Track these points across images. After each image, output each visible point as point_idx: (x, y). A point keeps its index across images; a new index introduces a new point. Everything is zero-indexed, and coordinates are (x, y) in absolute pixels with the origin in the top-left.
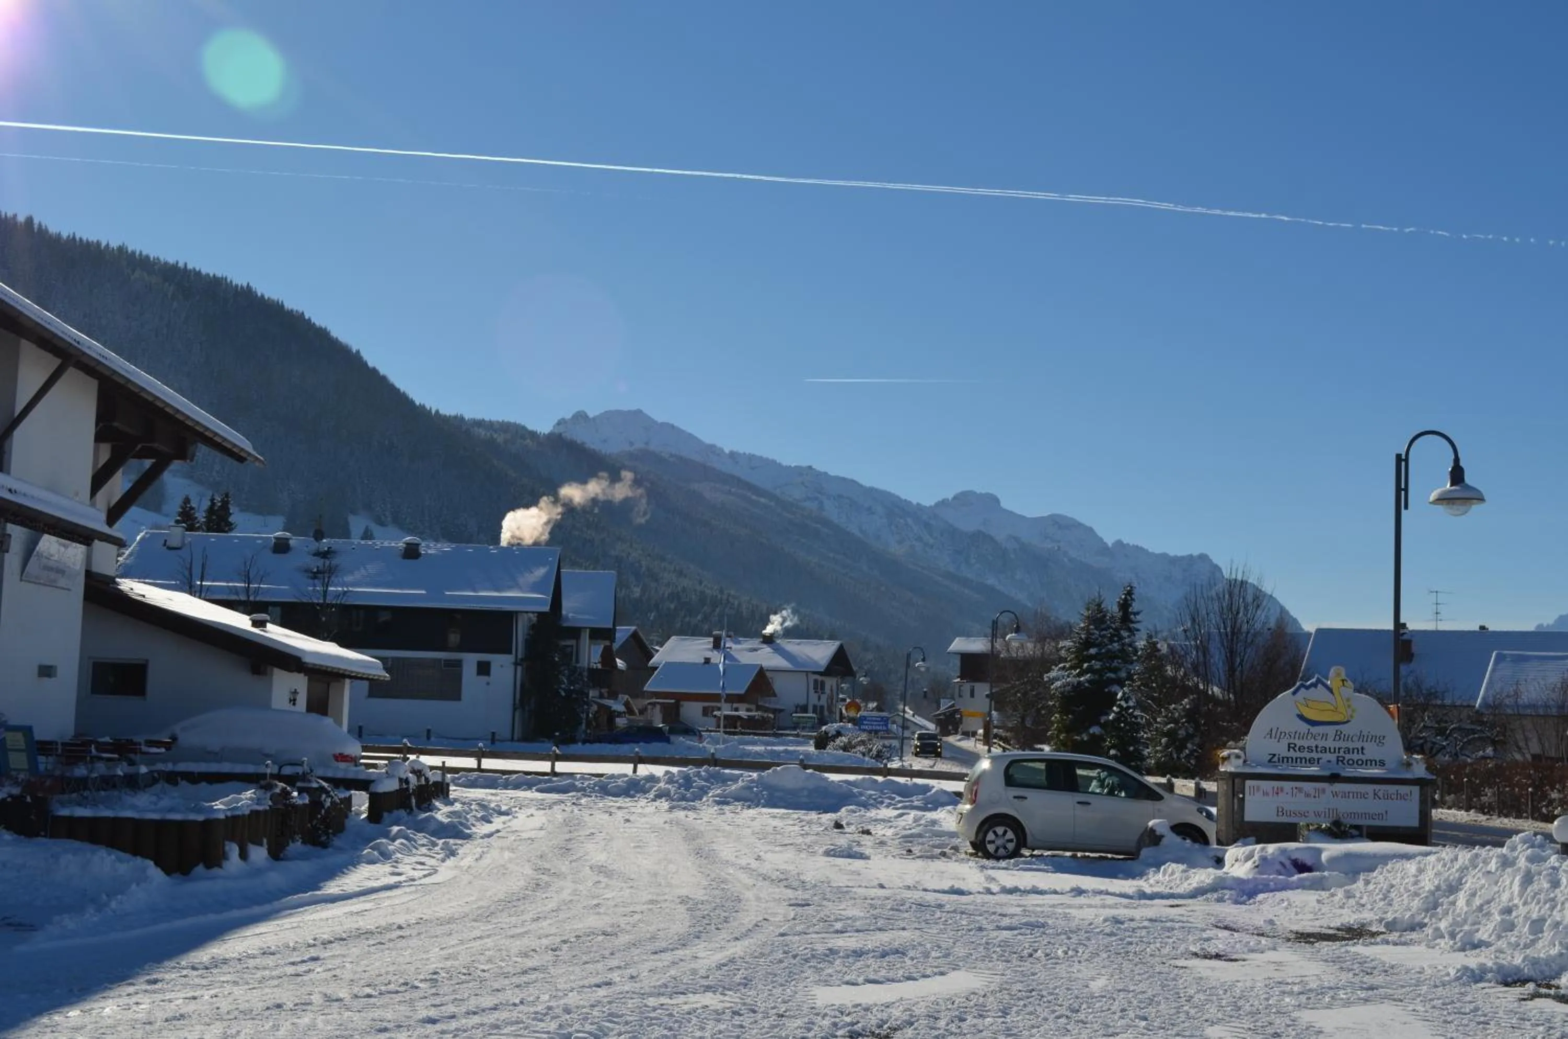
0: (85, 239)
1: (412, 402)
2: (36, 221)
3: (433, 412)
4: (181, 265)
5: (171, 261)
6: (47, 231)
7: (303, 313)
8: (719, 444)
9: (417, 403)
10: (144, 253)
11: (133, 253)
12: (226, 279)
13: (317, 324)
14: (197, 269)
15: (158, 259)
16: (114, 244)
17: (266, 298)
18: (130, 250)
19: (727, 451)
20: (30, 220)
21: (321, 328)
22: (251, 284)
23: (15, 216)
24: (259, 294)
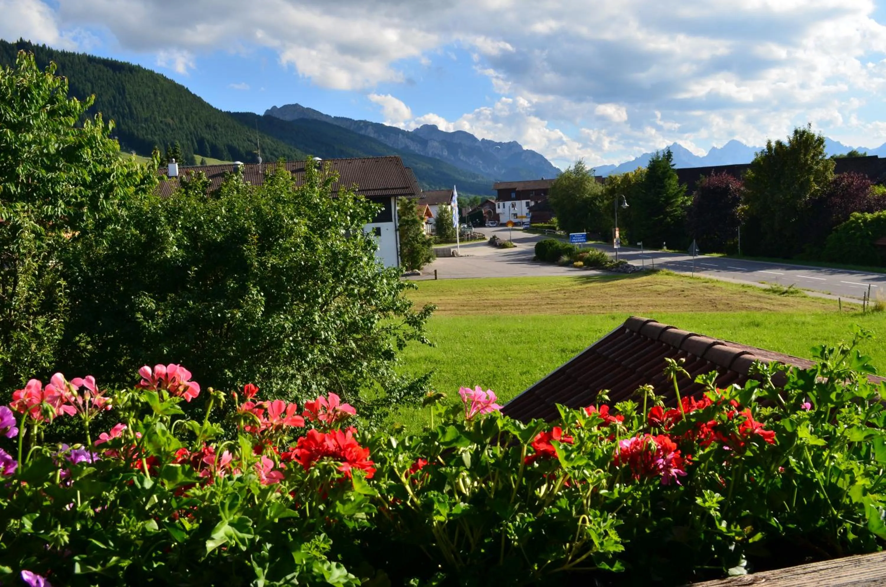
1: (211, 107)
2: (47, 46)
4: (110, 59)
5: (106, 58)
8: (329, 114)
11: (89, 56)
16: (81, 53)
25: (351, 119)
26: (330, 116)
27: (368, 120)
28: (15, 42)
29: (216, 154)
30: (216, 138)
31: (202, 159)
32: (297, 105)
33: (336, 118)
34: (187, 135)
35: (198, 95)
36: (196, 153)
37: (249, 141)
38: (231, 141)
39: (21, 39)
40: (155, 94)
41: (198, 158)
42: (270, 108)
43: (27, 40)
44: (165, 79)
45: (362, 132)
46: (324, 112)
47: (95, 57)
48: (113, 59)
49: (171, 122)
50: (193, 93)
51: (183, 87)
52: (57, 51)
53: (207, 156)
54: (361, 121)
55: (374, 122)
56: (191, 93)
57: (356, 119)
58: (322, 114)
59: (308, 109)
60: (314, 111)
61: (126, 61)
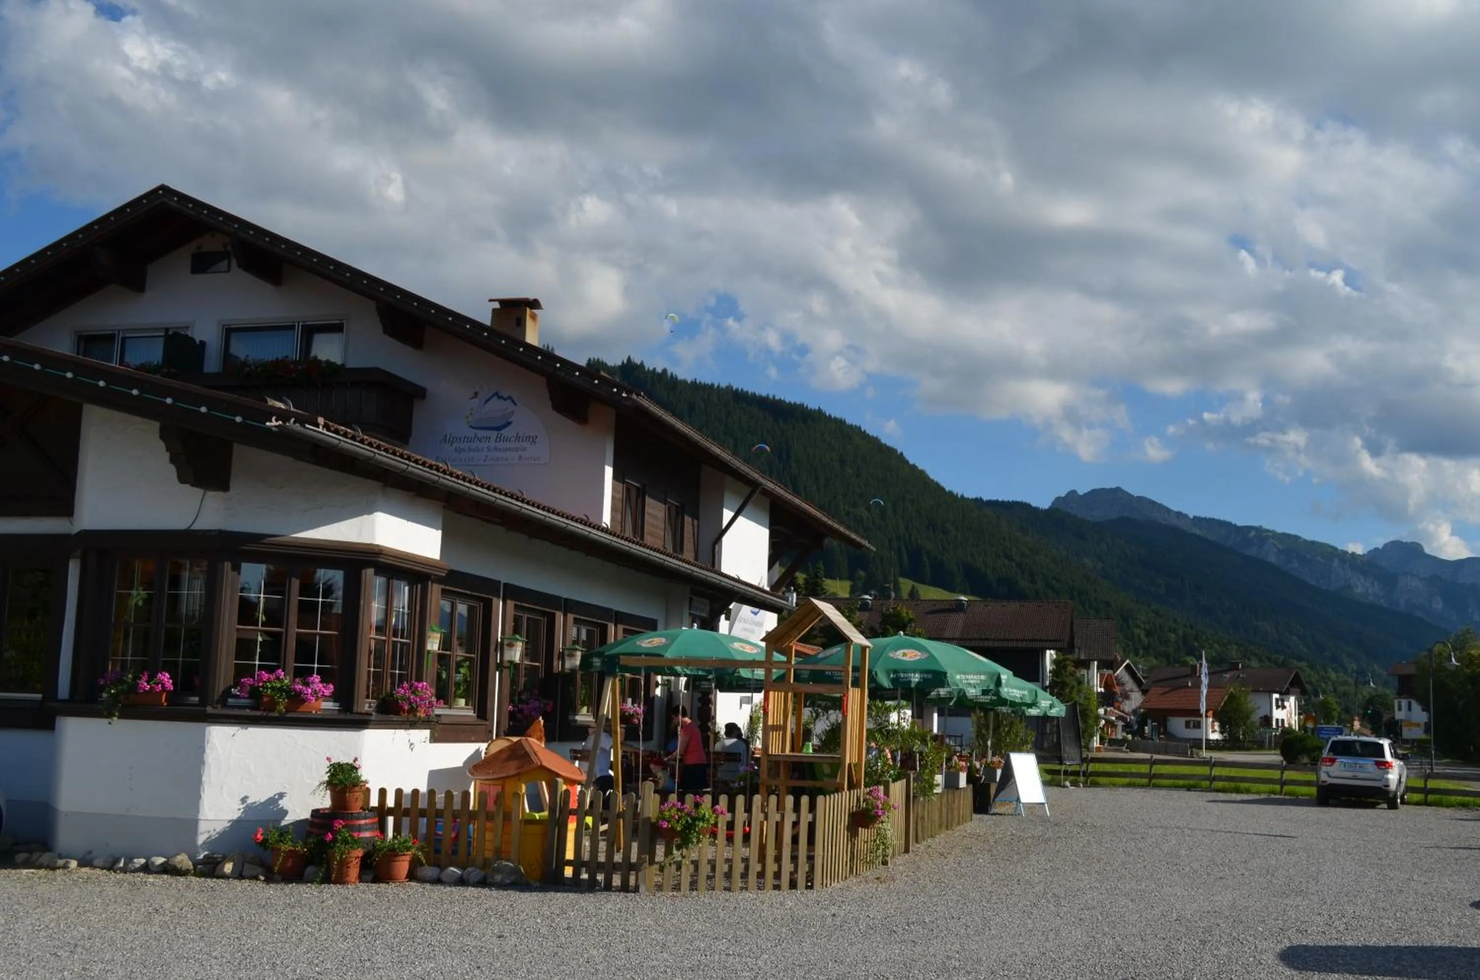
0: (703, 382)
1: (943, 489)
2: (669, 373)
3: (959, 496)
4: (771, 397)
5: (764, 394)
6: (676, 378)
7: (860, 427)
8: (1184, 511)
9: (947, 490)
10: (745, 390)
11: (737, 390)
12: (803, 405)
13: (871, 434)
14: (782, 399)
15: (755, 394)
16: (723, 385)
17: (833, 417)
18: (734, 388)
19: (1191, 517)
20: (665, 371)
21: (873, 437)
22: (821, 408)
23: (655, 369)
24: (827, 414)
25: (1229, 524)
26: (1186, 516)
27: (1266, 526)
28: (619, 363)
29: (940, 580)
30: (944, 549)
31: (913, 587)
32: (1118, 489)
33: (1197, 520)
34: (890, 541)
35: (920, 467)
36: (903, 575)
37: (1006, 557)
38: (972, 555)
39: (629, 359)
40: (842, 462)
41: (906, 585)
42: (1063, 494)
43: (638, 361)
44: (864, 435)
45: (1252, 552)
46: (1175, 507)
47: (747, 392)
48: (777, 398)
49: (865, 514)
50: (911, 462)
51: (895, 451)
52: (685, 382)
53: (924, 583)
54: (1250, 528)
55: (1280, 530)
56: (907, 462)
57: (1239, 524)
58: (1168, 511)
59: (1141, 499)
60: (1153, 503)
61: (798, 402)
